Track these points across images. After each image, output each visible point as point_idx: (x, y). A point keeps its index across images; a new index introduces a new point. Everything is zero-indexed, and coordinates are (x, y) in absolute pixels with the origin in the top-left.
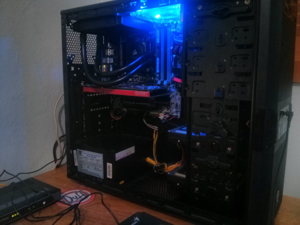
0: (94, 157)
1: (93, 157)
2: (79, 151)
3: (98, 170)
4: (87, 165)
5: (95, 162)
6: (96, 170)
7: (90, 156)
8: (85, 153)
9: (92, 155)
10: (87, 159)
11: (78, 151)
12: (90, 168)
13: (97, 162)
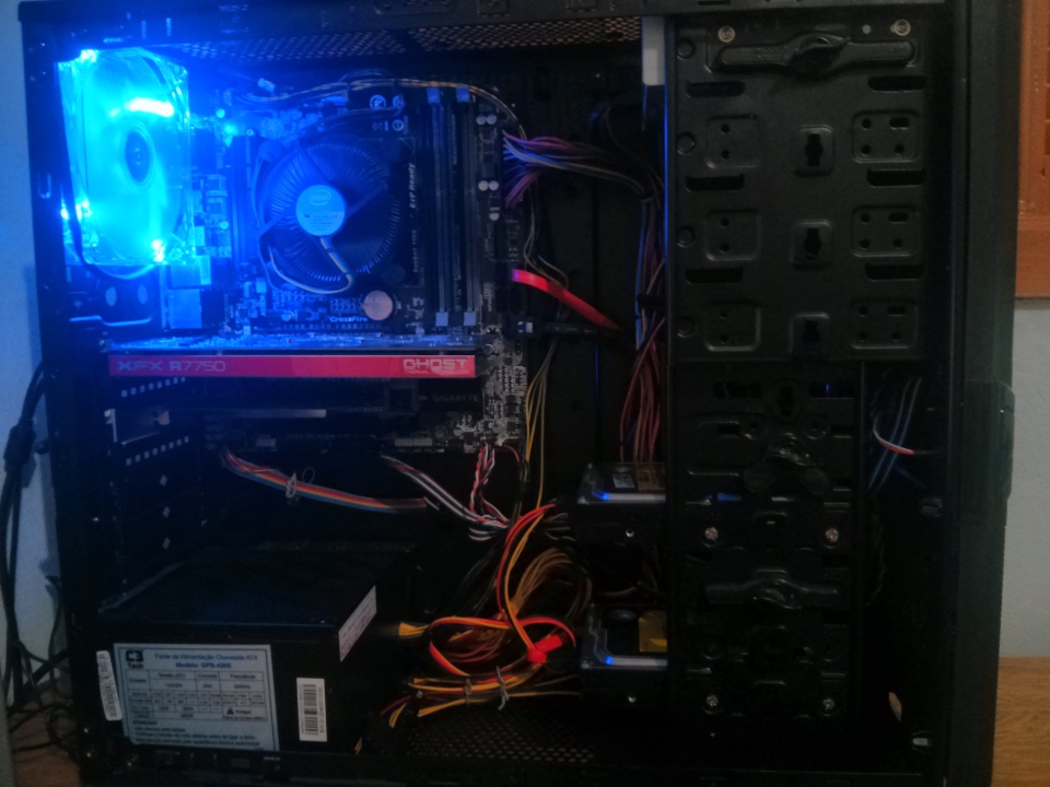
0: (218, 666)
1: (212, 665)
2: (129, 652)
3: (248, 719)
4: (180, 708)
5: (229, 686)
6: (236, 719)
7: (200, 662)
8: (167, 657)
9: (210, 657)
10: (176, 682)
11: (123, 653)
12: (196, 716)
13: (236, 687)
